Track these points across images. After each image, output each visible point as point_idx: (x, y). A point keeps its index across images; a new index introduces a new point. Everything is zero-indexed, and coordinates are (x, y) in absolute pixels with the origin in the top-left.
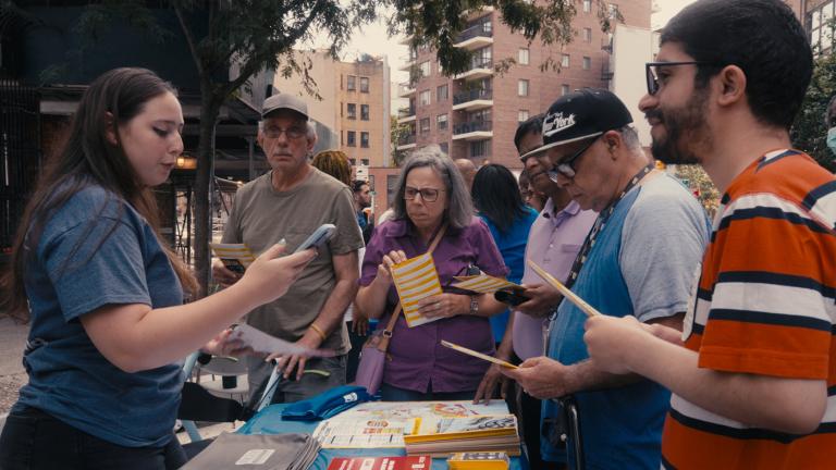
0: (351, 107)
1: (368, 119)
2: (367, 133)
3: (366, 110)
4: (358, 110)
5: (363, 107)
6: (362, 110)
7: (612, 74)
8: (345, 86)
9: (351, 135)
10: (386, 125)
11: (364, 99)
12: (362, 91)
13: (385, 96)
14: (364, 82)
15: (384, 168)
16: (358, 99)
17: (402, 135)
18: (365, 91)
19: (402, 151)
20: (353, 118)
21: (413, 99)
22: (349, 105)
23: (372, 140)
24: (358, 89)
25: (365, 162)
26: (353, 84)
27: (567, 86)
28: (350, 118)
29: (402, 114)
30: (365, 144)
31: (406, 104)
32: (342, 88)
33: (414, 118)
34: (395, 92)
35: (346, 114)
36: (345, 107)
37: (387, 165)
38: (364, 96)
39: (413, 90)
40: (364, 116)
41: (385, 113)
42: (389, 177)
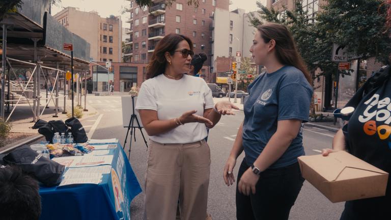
0: (105, 37)
1: (112, 42)
2: (112, 48)
3: (111, 38)
4: (108, 38)
5: (110, 37)
6: (110, 38)
7: (214, 28)
8: (102, 28)
9: (105, 49)
10: (120, 45)
11: (110, 34)
12: (110, 31)
13: (120, 33)
14: (111, 27)
15: (119, 63)
16: (108, 34)
17: (127, 49)
18: (111, 30)
19: (127, 56)
20: (106, 41)
21: (131, 35)
22: (104, 36)
23: (114, 51)
24: (108, 29)
25: (111, 60)
26: (106, 28)
27: (195, 32)
28: (104, 41)
29: (127, 41)
30: (111, 53)
31: (129, 37)
32: (101, 29)
33: (132, 42)
34: (124, 32)
35: (103, 40)
36: (102, 37)
37: (120, 62)
38: (111, 32)
39: (132, 31)
40: (111, 41)
41: (120, 41)
42: (120, 66)
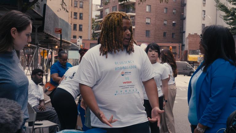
0: (75, 14)
1: (82, 19)
2: (82, 25)
3: (81, 15)
4: (78, 15)
5: (80, 14)
6: (80, 15)
7: (186, 4)
8: (73, 5)
9: (75, 26)
10: (90, 21)
11: (81, 10)
12: (80, 7)
13: (90, 11)
14: (81, 3)
15: (88, 40)
16: (79, 10)
17: (97, 26)
18: (82, 7)
19: (96, 33)
20: (76, 18)
21: (102, 11)
22: (74, 13)
23: (84, 28)
24: (78, 6)
25: (81, 37)
26: (77, 4)
27: (167, 8)
28: (75, 18)
29: (97, 18)
30: (81, 29)
31: (99, 13)
32: (72, 6)
33: (102, 19)
34: (94, 8)
35: (73, 17)
36: (73, 13)
37: (90, 39)
38: (81, 9)
39: (102, 8)
40: (81, 18)
41: (90, 17)
42: (91, 44)
